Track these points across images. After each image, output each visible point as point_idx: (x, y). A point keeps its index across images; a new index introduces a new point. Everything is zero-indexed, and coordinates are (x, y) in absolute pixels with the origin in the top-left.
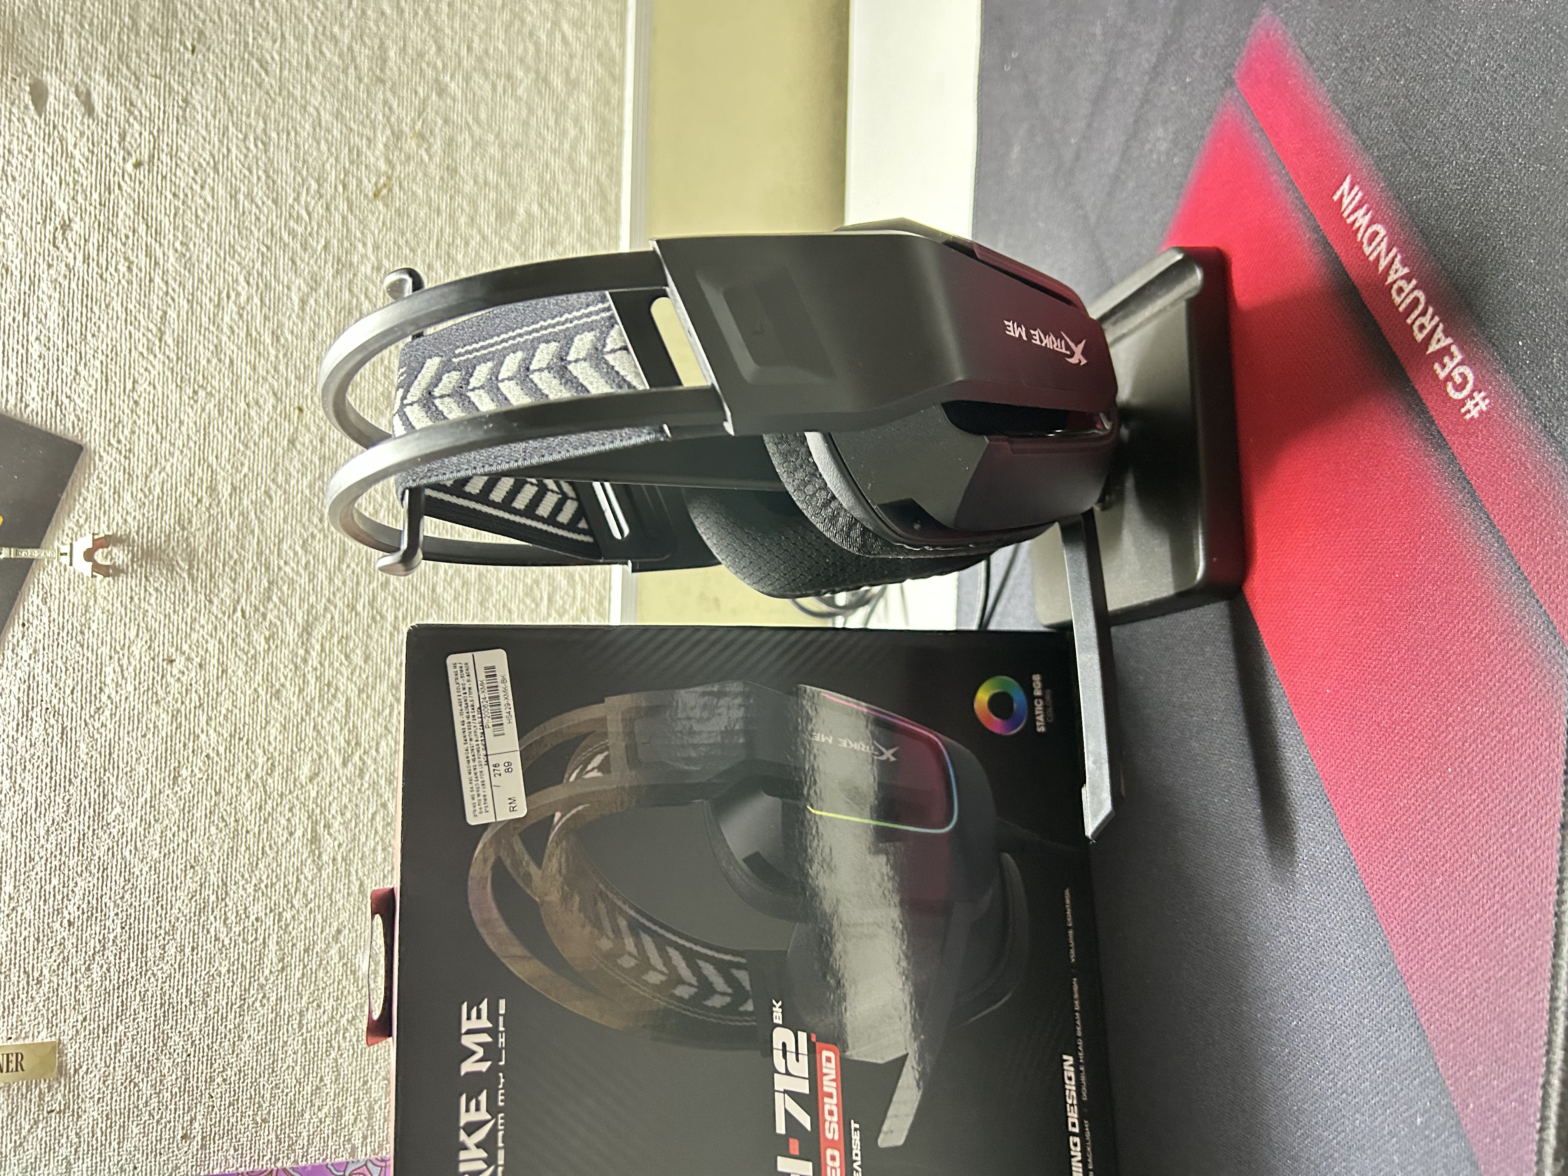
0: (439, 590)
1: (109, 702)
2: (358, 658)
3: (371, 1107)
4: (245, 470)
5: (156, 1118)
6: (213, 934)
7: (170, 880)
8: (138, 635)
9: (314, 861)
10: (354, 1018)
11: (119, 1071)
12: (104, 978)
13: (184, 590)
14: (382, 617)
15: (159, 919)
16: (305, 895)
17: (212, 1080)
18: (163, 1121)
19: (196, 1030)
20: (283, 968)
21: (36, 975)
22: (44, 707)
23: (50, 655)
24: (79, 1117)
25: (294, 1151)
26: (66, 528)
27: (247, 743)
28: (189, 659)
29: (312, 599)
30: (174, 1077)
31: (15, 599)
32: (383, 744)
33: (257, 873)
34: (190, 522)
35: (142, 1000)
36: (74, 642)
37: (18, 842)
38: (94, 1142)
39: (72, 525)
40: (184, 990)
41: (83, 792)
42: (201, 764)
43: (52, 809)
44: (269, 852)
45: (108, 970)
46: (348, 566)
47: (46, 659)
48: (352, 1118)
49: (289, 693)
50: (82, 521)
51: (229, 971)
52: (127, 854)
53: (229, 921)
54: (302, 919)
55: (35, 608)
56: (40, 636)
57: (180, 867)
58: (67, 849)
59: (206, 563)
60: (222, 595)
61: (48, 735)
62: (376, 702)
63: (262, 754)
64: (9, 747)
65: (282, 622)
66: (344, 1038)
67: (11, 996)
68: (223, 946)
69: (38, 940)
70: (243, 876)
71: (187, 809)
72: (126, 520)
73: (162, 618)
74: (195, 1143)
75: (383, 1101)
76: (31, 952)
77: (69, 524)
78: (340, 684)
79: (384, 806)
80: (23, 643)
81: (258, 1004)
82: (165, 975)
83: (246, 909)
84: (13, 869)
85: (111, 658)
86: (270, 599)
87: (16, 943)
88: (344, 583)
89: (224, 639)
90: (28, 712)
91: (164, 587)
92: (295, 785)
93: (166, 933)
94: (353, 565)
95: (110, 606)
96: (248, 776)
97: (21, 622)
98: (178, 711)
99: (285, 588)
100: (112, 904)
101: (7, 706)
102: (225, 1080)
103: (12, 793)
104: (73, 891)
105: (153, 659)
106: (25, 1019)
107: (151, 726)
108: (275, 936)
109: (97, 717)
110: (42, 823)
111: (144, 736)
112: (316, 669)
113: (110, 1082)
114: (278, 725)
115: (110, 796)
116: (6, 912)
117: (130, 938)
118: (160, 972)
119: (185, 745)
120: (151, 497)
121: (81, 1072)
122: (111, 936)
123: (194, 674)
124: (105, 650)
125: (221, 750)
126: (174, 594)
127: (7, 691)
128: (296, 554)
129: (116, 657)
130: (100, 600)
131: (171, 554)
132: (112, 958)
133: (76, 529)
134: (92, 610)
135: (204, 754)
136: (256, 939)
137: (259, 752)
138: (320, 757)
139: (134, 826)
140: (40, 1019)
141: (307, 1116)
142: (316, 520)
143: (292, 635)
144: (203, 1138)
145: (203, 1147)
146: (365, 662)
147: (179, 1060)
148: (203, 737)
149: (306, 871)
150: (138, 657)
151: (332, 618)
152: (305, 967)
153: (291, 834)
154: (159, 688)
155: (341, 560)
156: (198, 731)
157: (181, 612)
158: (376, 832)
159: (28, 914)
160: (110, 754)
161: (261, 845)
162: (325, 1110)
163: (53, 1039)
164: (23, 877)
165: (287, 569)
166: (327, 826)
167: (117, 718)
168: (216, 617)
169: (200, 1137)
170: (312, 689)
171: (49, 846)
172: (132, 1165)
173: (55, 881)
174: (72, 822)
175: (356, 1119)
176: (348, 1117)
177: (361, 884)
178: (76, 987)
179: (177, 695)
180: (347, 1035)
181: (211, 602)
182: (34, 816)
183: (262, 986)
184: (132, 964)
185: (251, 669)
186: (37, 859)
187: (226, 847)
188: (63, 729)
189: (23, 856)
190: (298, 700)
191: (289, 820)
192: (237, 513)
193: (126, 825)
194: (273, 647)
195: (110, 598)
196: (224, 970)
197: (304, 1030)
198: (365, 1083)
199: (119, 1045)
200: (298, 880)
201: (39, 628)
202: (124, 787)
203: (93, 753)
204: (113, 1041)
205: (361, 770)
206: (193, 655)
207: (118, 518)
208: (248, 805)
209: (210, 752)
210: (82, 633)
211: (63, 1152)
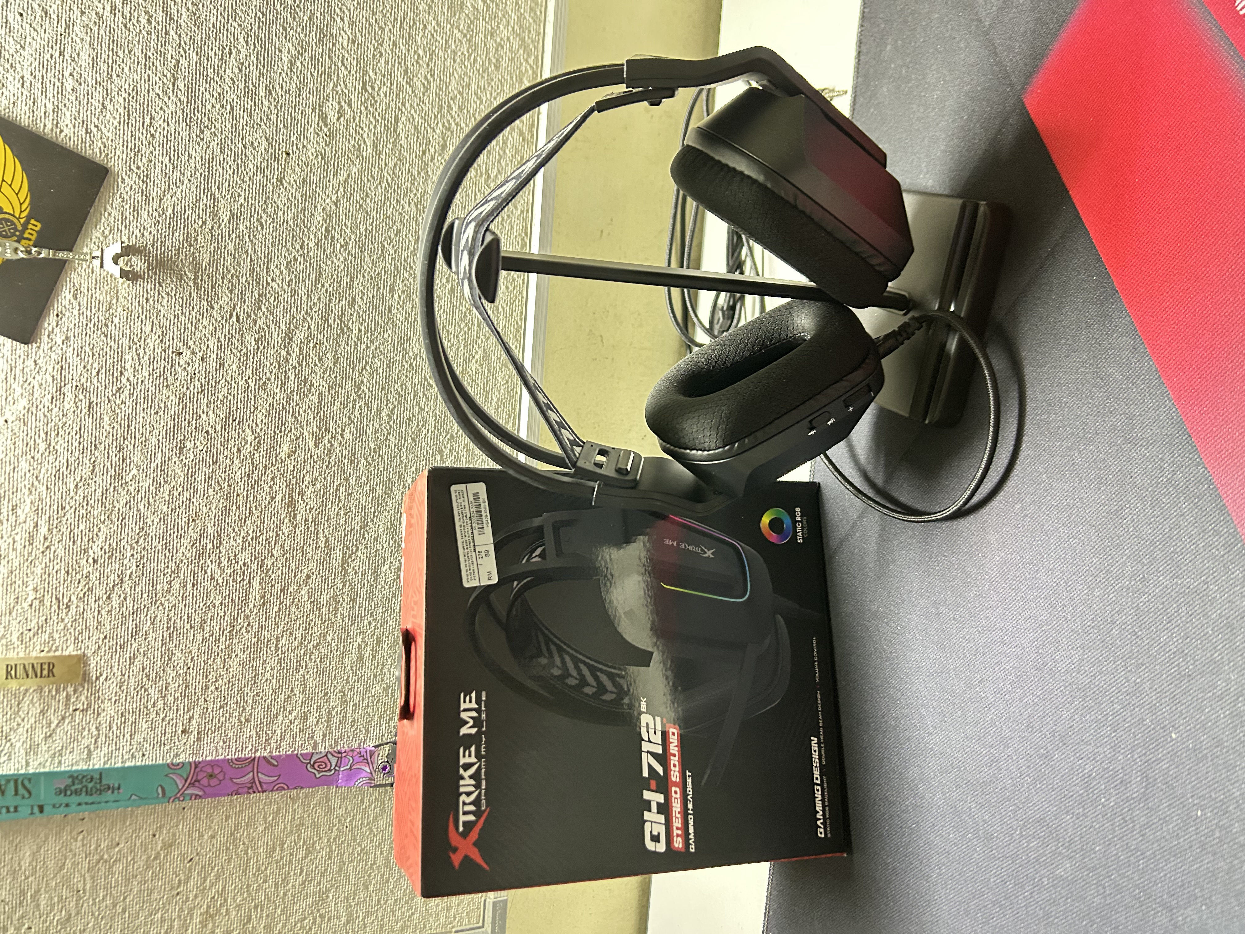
0: (394, 311)
1: (128, 384)
2: (329, 362)
3: (330, 713)
4: (242, 200)
5: (162, 716)
6: (209, 574)
7: (176, 530)
8: (152, 331)
9: (290, 521)
10: (318, 644)
11: (132, 680)
12: (121, 605)
13: (190, 296)
14: (348, 328)
15: (167, 560)
16: (282, 547)
17: (207, 688)
18: (167, 719)
19: (194, 649)
20: (264, 603)
21: (66, 601)
22: (74, 384)
23: (80, 342)
24: (99, 714)
25: (270, 744)
26: (94, 237)
27: (239, 424)
28: (193, 353)
29: (294, 310)
30: (177, 684)
31: (51, 293)
32: (347, 430)
33: (245, 528)
34: (196, 240)
35: (152, 624)
36: (99, 332)
37: (52, 494)
38: (111, 734)
39: (98, 235)
40: (186, 617)
41: (106, 455)
42: (202, 438)
43: (80, 468)
44: (254, 512)
45: (125, 599)
46: (323, 286)
47: (76, 345)
48: (315, 720)
49: (273, 386)
50: (107, 232)
51: (221, 603)
52: (142, 507)
53: (222, 565)
54: (280, 566)
55: (67, 302)
56: (72, 326)
57: (184, 519)
58: (92, 501)
59: (208, 275)
60: (221, 302)
61: (77, 407)
62: (342, 398)
63: (250, 433)
64: (45, 416)
65: (269, 328)
66: (310, 659)
67: (44, 618)
68: (217, 584)
69: (68, 572)
70: (234, 530)
71: (190, 474)
72: (143, 234)
73: (172, 318)
74: (192, 736)
75: (339, 709)
76: (62, 582)
77: (96, 234)
78: (314, 381)
79: (347, 480)
80: (57, 330)
81: (244, 630)
82: (171, 605)
83: (235, 556)
84: (48, 515)
85: (130, 348)
86: (260, 308)
87: (49, 575)
88: (319, 299)
89: (222, 339)
90: (61, 388)
91: (174, 293)
92: (276, 460)
93: (172, 572)
94: (327, 285)
95: (130, 305)
96: (239, 450)
97: (55, 313)
98: (184, 394)
99: (272, 301)
100: (129, 547)
101: (44, 382)
102: (217, 688)
103: (47, 454)
104: (97, 535)
105: (165, 352)
106: (56, 636)
107: (162, 405)
108: (258, 578)
109: (118, 395)
110: (72, 479)
111: (157, 413)
112: (295, 367)
113: (125, 687)
114: (264, 411)
115: (128, 461)
116: (41, 550)
117: (143, 575)
118: (166, 603)
119: (189, 423)
120: (164, 217)
121: (102, 679)
122: (128, 572)
123: (197, 365)
124: (125, 341)
125: (218, 428)
126: (182, 298)
127: (44, 369)
128: (281, 272)
129: (134, 347)
130: (121, 299)
131: (180, 266)
132: (128, 590)
133: (101, 239)
134: (114, 307)
135: (204, 431)
136: (243, 580)
137: (249, 431)
138: (297, 439)
139: (147, 485)
140: (68, 636)
141: (280, 718)
142: (298, 246)
143: (277, 339)
144: (198, 733)
145: (199, 739)
146: (334, 364)
147: (181, 672)
148: (204, 417)
149: (284, 528)
150: (152, 348)
151: (309, 327)
152: (281, 603)
153: (273, 498)
154: (169, 375)
155: (317, 281)
156: (200, 412)
157: (188, 313)
158: (340, 501)
159: (60, 552)
160: (128, 426)
161: (248, 506)
162: (294, 714)
163: (79, 652)
164: (56, 522)
165: (274, 284)
166: (302, 494)
167: (135, 397)
168: (216, 320)
169: (196, 732)
170: (292, 384)
171: (77, 498)
172: (141, 753)
173: (82, 527)
174: (97, 479)
175: (318, 721)
176: (312, 720)
177: (327, 541)
178: (99, 612)
179: (183, 382)
180: (313, 657)
181: (212, 307)
182: (65, 473)
183: (247, 617)
184: (145, 595)
185: (244, 363)
186: (68, 507)
187: (221, 506)
188: (90, 403)
189: (56, 505)
190: (281, 392)
191: (271, 487)
192: (234, 235)
193: (141, 484)
194: (261, 348)
195: (129, 298)
196: (217, 603)
197: (280, 652)
198: (326, 694)
199: (132, 659)
200: (278, 535)
201: (71, 319)
202: (140, 453)
203: (115, 424)
204: (128, 655)
205: (329, 451)
206: (197, 350)
207: (137, 232)
208: (239, 473)
209: (210, 429)
210: (106, 325)
211: (85, 742)
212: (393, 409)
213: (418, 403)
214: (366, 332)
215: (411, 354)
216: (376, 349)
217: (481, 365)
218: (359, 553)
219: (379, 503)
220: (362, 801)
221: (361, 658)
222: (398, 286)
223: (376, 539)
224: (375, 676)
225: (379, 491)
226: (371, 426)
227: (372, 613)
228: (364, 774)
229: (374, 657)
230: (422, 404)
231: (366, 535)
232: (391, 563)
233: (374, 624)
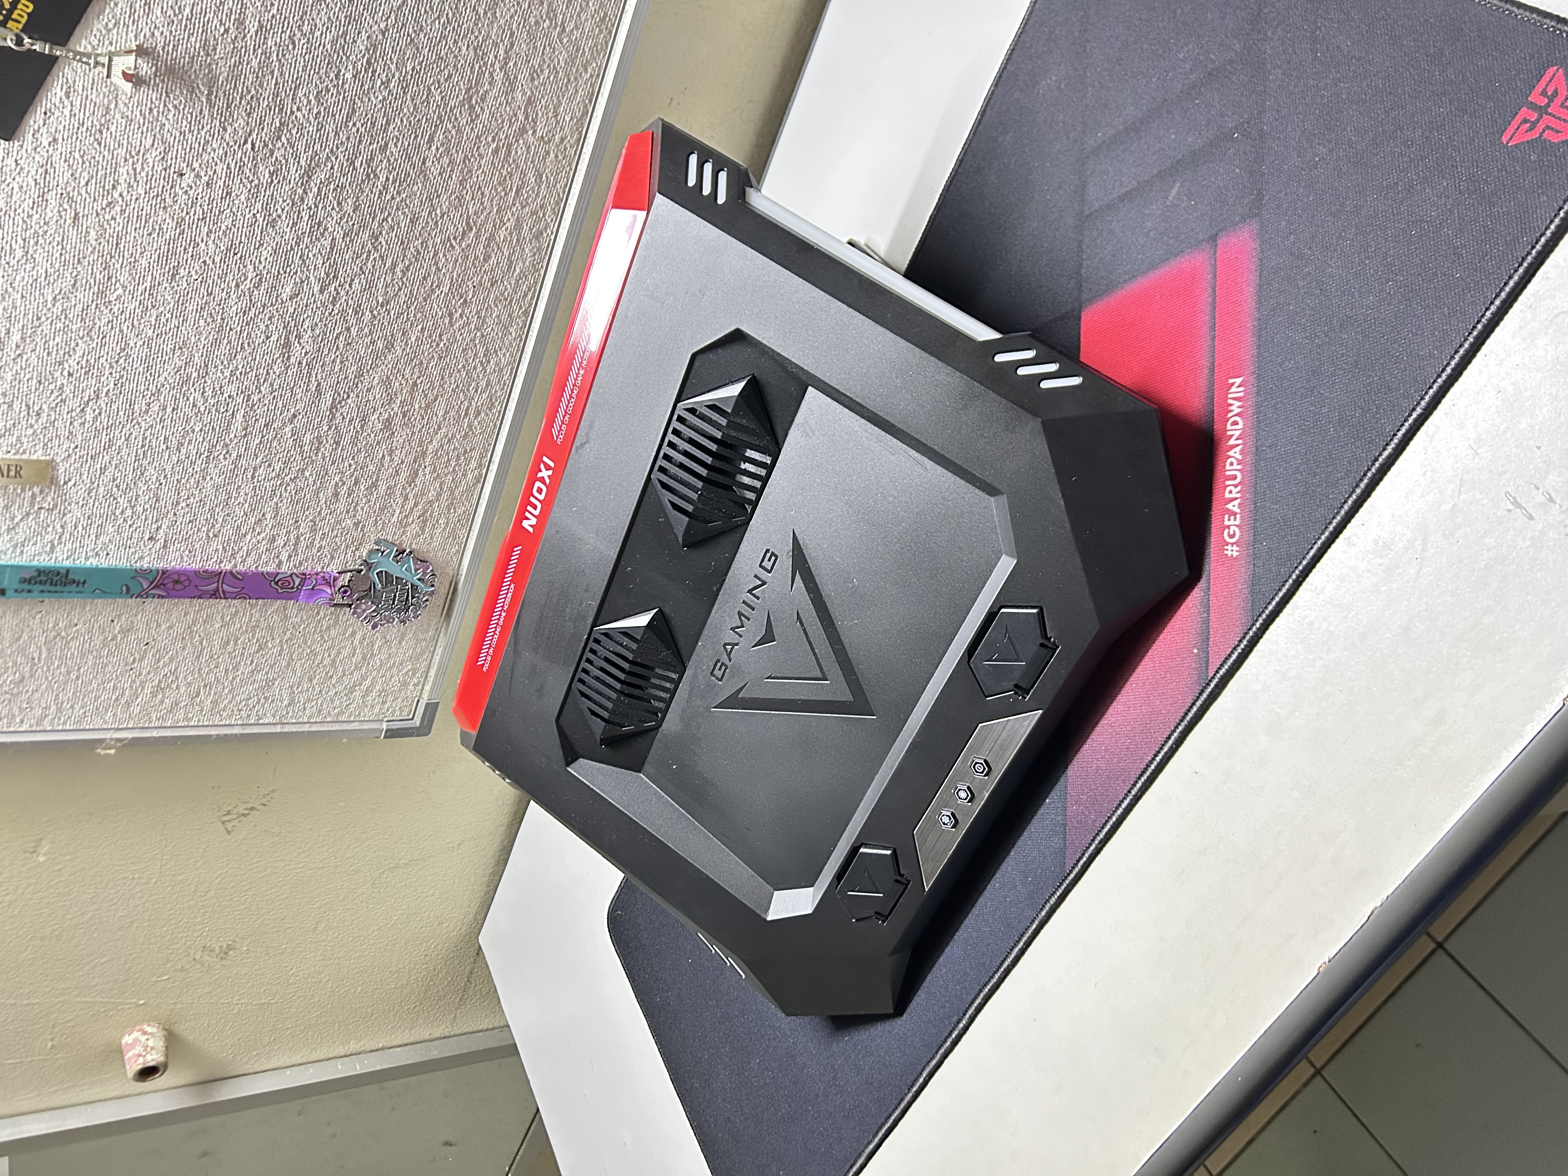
0: (429, 163)
1: (120, 199)
2: (348, 208)
3: (298, 538)
4: (274, 11)
5: (129, 523)
6: (192, 402)
7: (160, 355)
8: (153, 145)
9: (283, 361)
10: (295, 478)
11: (101, 489)
12: (95, 419)
13: (201, 113)
14: (375, 175)
15: (147, 383)
16: (272, 385)
17: (178, 503)
18: (135, 526)
19: (168, 468)
20: (245, 435)
21: (36, 408)
22: (60, 191)
23: (69, 146)
24: (64, 515)
25: (235, 558)
26: (95, 29)
27: (240, 259)
28: (198, 176)
29: (317, 147)
30: (147, 497)
31: (39, 89)
32: (357, 281)
33: (234, 362)
34: (215, 49)
35: (126, 440)
36: (92, 139)
37: (27, 303)
38: (76, 533)
39: (100, 27)
40: (162, 438)
41: (90, 272)
42: (198, 268)
43: (60, 281)
44: (246, 348)
45: (100, 414)
46: (354, 124)
47: (64, 149)
48: (283, 543)
49: (283, 225)
50: (110, 26)
51: (201, 430)
52: (125, 328)
53: (206, 394)
54: (267, 402)
55: (58, 100)
56: (61, 128)
57: (169, 346)
58: (71, 316)
59: (224, 92)
60: (236, 125)
61: (61, 217)
62: (357, 247)
63: (252, 270)
64: (24, 221)
65: (287, 161)
66: (286, 490)
67: (12, 422)
68: (199, 411)
69: (40, 382)
70: (222, 363)
71: (181, 302)
72: (153, 34)
73: (178, 134)
74: (158, 543)
75: (308, 535)
76: (33, 391)
77: (98, 26)
78: (329, 225)
79: (348, 329)
80: (44, 130)
81: (221, 457)
82: (147, 426)
83: (221, 387)
84: (21, 323)
85: (126, 160)
86: (279, 138)
87: (20, 382)
88: (348, 138)
89: (233, 166)
90: (44, 193)
91: (182, 107)
92: (277, 300)
93: (152, 394)
94: (358, 125)
95: (130, 113)
96: (237, 285)
97: (43, 110)
98: (183, 219)
99: (294, 132)
100: (108, 366)
101: (25, 185)
102: (188, 505)
103: (23, 261)
104: (74, 349)
105: (165, 170)
106: (25, 440)
107: (157, 228)
108: (243, 411)
109: (108, 210)
110: (50, 290)
111: (150, 234)
112: (310, 208)
113: (93, 494)
114: (269, 248)
115: (114, 280)
116: (13, 357)
117: (121, 393)
118: (143, 423)
119: (185, 250)
120: (180, 17)
121: (70, 484)
122: (105, 390)
123: (200, 190)
124: (122, 152)
125: (217, 259)
126: (192, 114)
127: (26, 171)
128: (309, 102)
129: (131, 161)
130: (121, 105)
131: (193, 76)
132: (103, 406)
133: (104, 32)
134: (112, 113)
135: (201, 260)
136: (227, 411)
137: (250, 267)
138: (302, 282)
139: (133, 307)
140: (37, 441)
141: (248, 537)
142: (332, 75)
143: (294, 175)
144: (165, 541)
145: (165, 547)
146: (353, 211)
147: (153, 486)
148: (202, 246)
149: (275, 367)
150: (151, 165)
151: (332, 168)
152: (263, 437)
153: (268, 338)
154: (168, 196)
155: (349, 117)
156: (198, 240)
157: (196, 132)
158: (338, 348)
159: (34, 360)
160: (117, 244)
161: (241, 341)
162: (263, 535)
163: (48, 458)
164: (30, 331)
165: (299, 114)
166: (299, 337)
167: (126, 215)
168: (228, 144)
169: (162, 541)
170: (304, 225)
171: (55, 310)
172: (105, 553)
173: (58, 340)
174: (78, 294)
175: (285, 544)
176: (280, 542)
177: (319, 385)
178: (71, 423)
179: (183, 206)
180: (288, 488)
181: (225, 129)
182: (43, 284)
183: (226, 445)
184: (121, 413)
185: (254, 195)
186: (43, 319)
187: (211, 338)
188: (76, 214)
189: (31, 315)
190: (291, 231)
191: (267, 326)
192: (260, 51)
193: (126, 305)
194: (276, 182)
195: (130, 106)
196: (197, 429)
197: (256, 480)
198: (297, 522)
199: (103, 470)
200: (268, 373)
201: (61, 119)
202: (127, 274)
203: (102, 240)
204: (99, 466)
205: (334, 298)
206: (202, 174)
207: (146, 30)
208: (234, 308)
209: (207, 259)
210: (101, 132)
211: (49, 537)
212: (409, 266)
213: (436, 264)
214: (394, 182)
215: (438, 212)
216: (402, 201)
217: (511, 234)
218: (349, 401)
219: (378, 356)
220: (318, 613)
221: (336, 495)
222: (439, 136)
223: (369, 390)
224: (348, 512)
225: (380, 344)
226: (382, 280)
227: (353, 457)
228: (325, 595)
229: (349, 495)
230: (440, 265)
231: (360, 385)
232: (380, 413)
233: (354, 467)
